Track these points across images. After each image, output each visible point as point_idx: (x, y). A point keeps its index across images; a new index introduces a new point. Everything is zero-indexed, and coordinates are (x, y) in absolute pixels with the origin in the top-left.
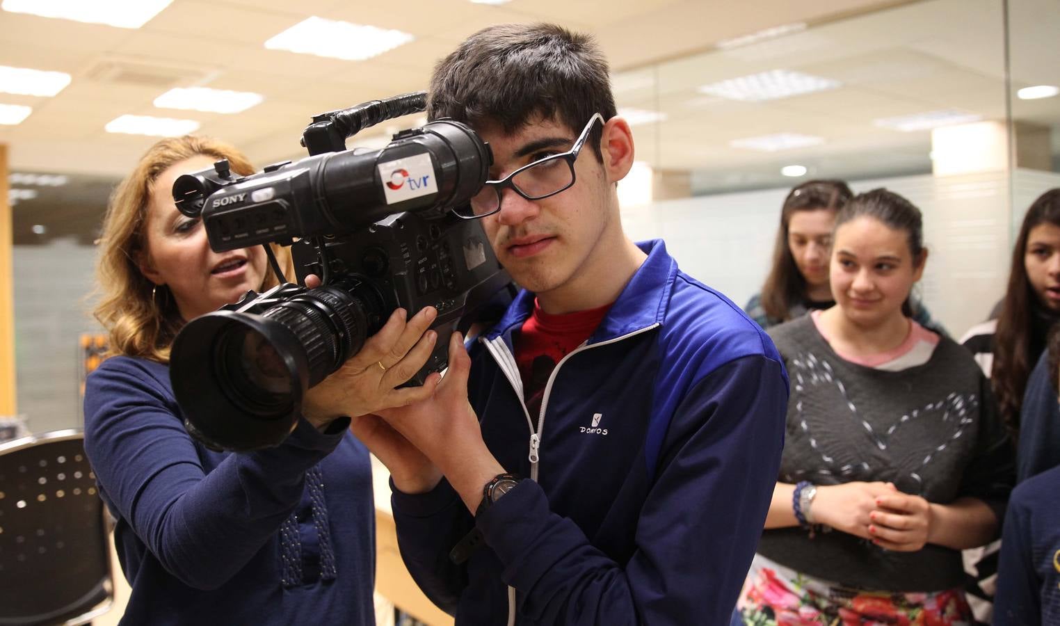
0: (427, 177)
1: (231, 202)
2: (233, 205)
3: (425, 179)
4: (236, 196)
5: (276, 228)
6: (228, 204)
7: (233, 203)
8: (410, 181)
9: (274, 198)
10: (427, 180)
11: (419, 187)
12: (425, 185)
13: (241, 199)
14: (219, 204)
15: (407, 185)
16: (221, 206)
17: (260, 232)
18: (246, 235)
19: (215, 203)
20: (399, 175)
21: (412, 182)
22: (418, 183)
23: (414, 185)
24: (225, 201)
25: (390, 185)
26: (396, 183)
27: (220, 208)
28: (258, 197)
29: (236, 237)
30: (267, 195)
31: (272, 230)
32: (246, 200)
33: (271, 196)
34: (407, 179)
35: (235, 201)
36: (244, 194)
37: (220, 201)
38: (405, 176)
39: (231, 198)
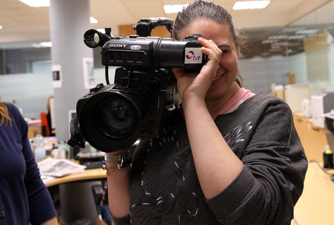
0: (200, 57)
1: (119, 47)
2: (117, 48)
3: (199, 57)
4: (122, 45)
5: (137, 62)
8: (194, 57)
9: (140, 50)
11: (196, 60)
12: (198, 60)
13: (125, 47)
15: (192, 58)
16: (114, 47)
17: (129, 62)
18: (122, 61)
19: (110, 45)
20: (191, 53)
21: (195, 57)
24: (116, 45)
25: (187, 56)
26: (189, 56)
27: (113, 48)
28: (134, 48)
29: (117, 61)
30: (138, 48)
31: (135, 62)
32: (127, 48)
33: (139, 49)
34: (193, 56)
35: (121, 46)
36: (126, 45)
37: (113, 45)
38: (193, 54)
39: (119, 45)
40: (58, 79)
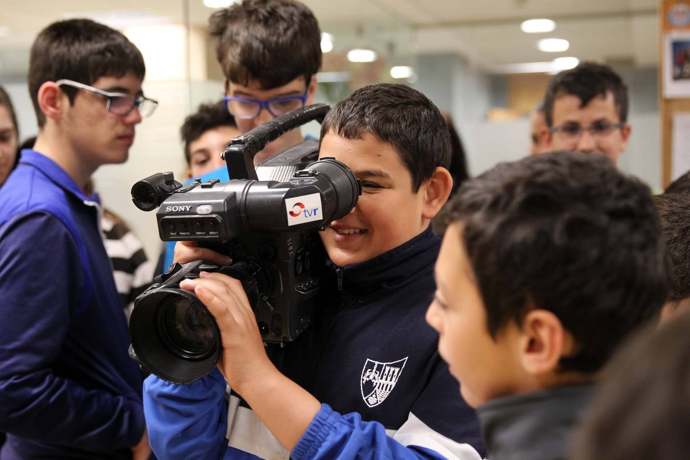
0: (317, 209)
1: (180, 210)
2: (181, 213)
3: (315, 210)
4: (184, 207)
5: (211, 233)
6: (178, 211)
8: (305, 211)
9: (212, 213)
10: (317, 211)
11: (310, 216)
12: (315, 214)
13: (188, 210)
14: (170, 210)
15: (303, 214)
16: (172, 211)
17: (199, 233)
18: (188, 233)
19: (167, 208)
20: (298, 207)
21: (307, 212)
22: (310, 213)
23: (307, 214)
24: (175, 209)
25: (292, 213)
26: (295, 212)
27: (171, 213)
28: (201, 210)
29: (180, 233)
30: (207, 210)
31: (208, 233)
32: (192, 211)
33: (210, 212)
34: (303, 210)
35: (183, 210)
36: (190, 207)
37: (172, 208)
38: (302, 208)
39: (180, 207)
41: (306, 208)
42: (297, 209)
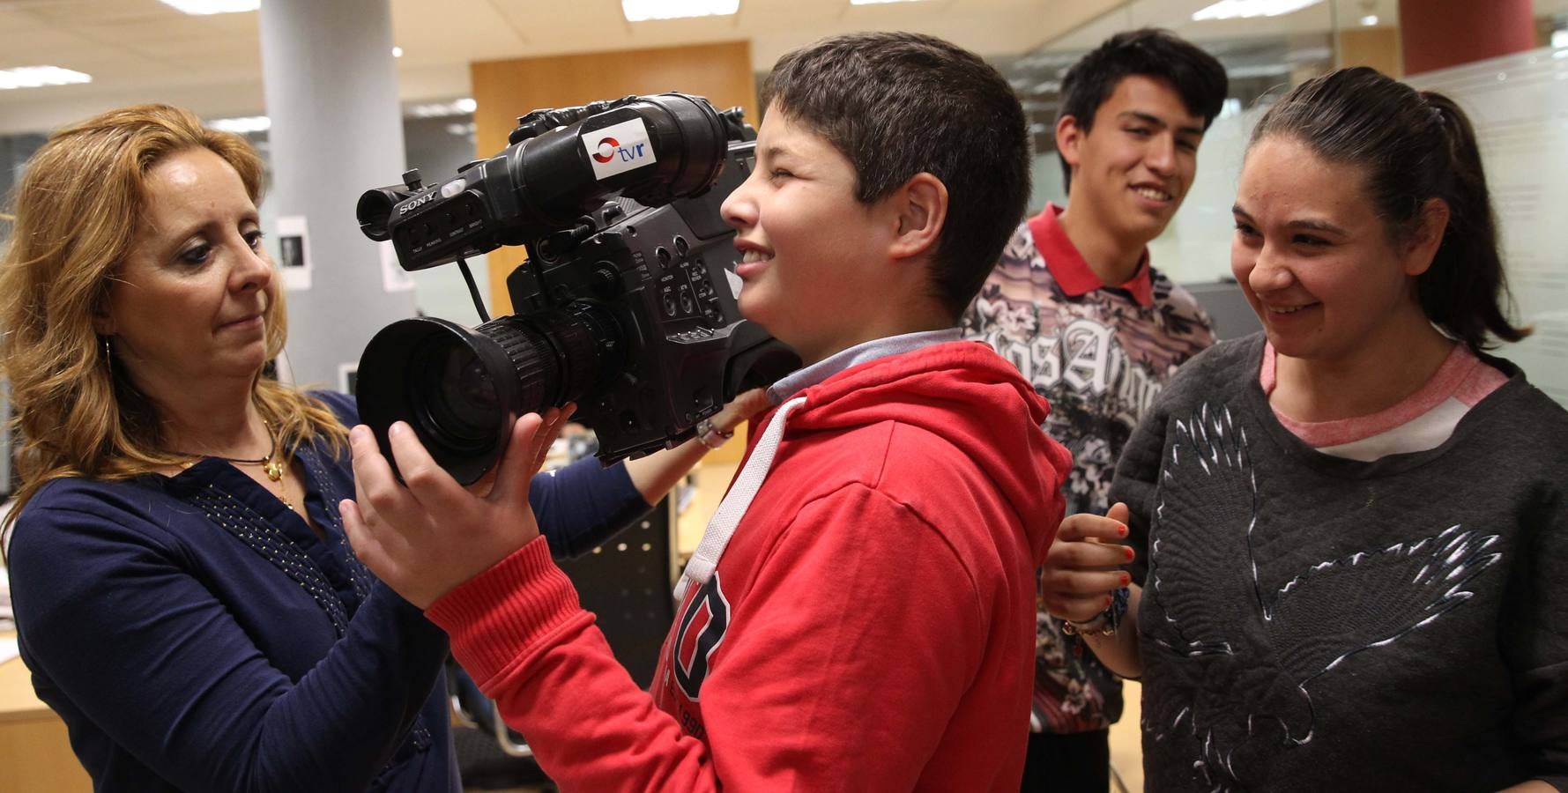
0: (642, 145)
1: (419, 205)
2: (422, 207)
3: (639, 148)
4: (424, 196)
5: (471, 226)
6: (417, 207)
7: (422, 204)
8: (621, 151)
9: (466, 189)
10: (642, 149)
11: (632, 158)
12: (641, 155)
13: (431, 199)
14: (406, 209)
15: (618, 156)
16: (409, 211)
17: (454, 233)
18: (439, 240)
19: (402, 210)
20: (607, 146)
21: (624, 153)
22: (631, 153)
23: (626, 156)
24: (412, 204)
25: (598, 157)
26: (605, 155)
27: (408, 213)
28: (448, 192)
29: (428, 245)
30: (458, 187)
31: (466, 229)
32: (436, 199)
33: (463, 188)
34: (617, 148)
35: (424, 202)
36: (433, 192)
37: (407, 206)
38: (614, 146)
39: (419, 200)
40: (298, 261)
41: (622, 143)
42: (606, 149)
